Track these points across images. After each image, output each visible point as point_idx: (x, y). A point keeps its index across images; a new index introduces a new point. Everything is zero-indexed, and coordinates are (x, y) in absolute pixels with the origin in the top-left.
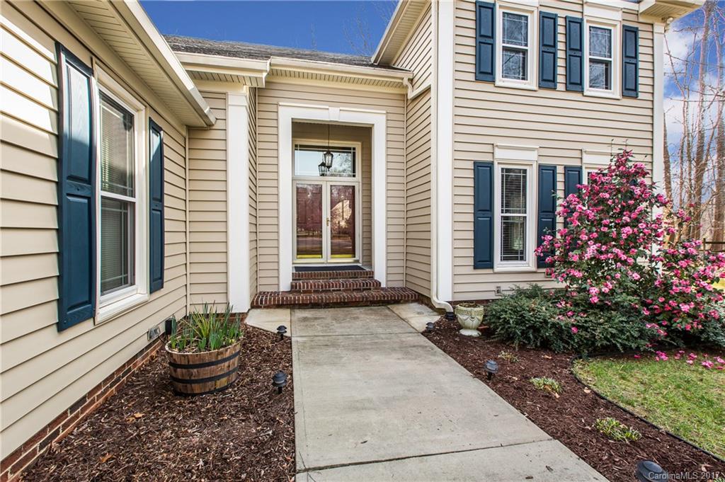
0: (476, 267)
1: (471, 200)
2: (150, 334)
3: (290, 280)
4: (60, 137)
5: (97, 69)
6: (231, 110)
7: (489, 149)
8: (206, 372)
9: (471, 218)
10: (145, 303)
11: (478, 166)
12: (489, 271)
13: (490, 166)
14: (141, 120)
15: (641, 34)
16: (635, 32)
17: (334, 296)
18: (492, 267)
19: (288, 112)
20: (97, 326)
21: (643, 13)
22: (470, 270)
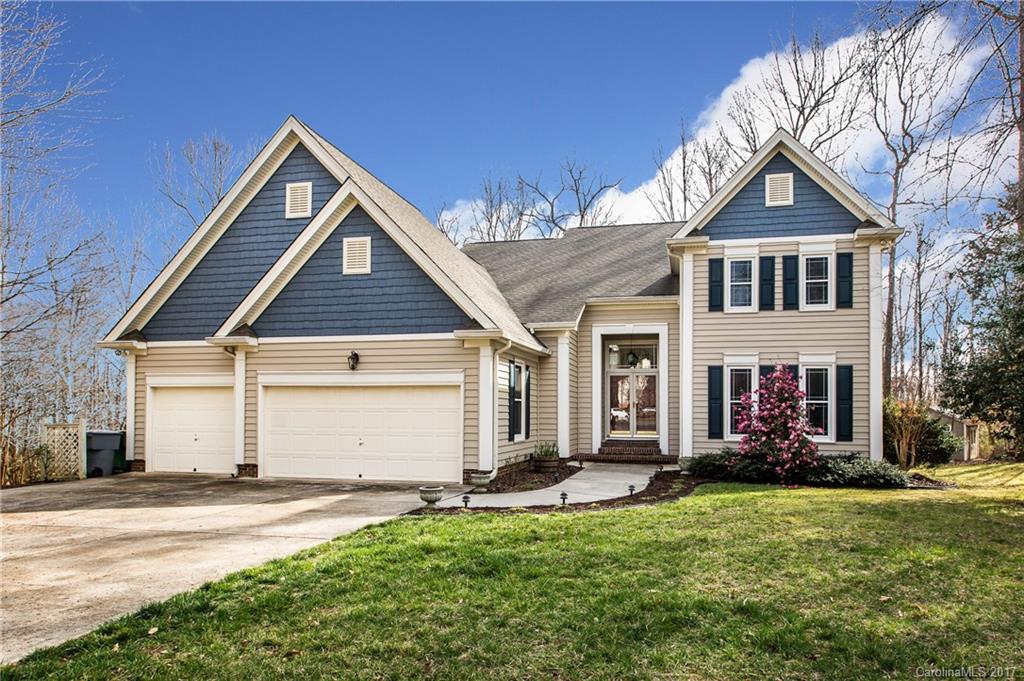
0: (710, 437)
1: (706, 392)
2: (526, 456)
3: (600, 446)
4: (510, 387)
5: (516, 360)
6: (559, 346)
7: (720, 356)
8: (547, 464)
9: (706, 404)
10: (523, 442)
11: (711, 368)
12: (720, 440)
13: (720, 368)
14: (523, 369)
15: (855, 257)
16: (850, 256)
17: (624, 457)
18: (722, 438)
19: (598, 330)
20: (515, 444)
21: (857, 240)
22: (706, 439)
